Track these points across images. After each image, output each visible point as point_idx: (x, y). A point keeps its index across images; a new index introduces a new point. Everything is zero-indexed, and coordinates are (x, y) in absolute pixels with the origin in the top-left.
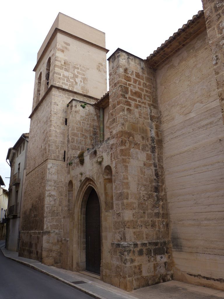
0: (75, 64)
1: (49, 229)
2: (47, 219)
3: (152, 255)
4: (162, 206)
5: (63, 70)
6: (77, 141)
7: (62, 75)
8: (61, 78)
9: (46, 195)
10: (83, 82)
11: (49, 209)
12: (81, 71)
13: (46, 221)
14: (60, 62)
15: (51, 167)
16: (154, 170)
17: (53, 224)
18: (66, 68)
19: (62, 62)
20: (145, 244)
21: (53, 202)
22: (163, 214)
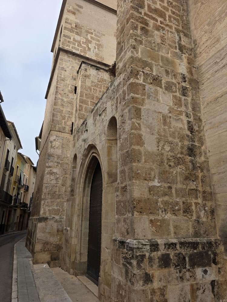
0: (88, 29)
1: (47, 215)
2: (45, 202)
3: (188, 267)
4: (202, 180)
5: (74, 33)
6: (86, 109)
7: (72, 39)
8: (71, 42)
9: (46, 172)
10: (98, 49)
11: (49, 189)
12: (95, 37)
13: (44, 204)
14: (71, 24)
15: (54, 140)
16: (185, 122)
17: (53, 209)
18: (78, 31)
19: (73, 25)
20: (172, 244)
21: (55, 180)
22: (204, 192)
